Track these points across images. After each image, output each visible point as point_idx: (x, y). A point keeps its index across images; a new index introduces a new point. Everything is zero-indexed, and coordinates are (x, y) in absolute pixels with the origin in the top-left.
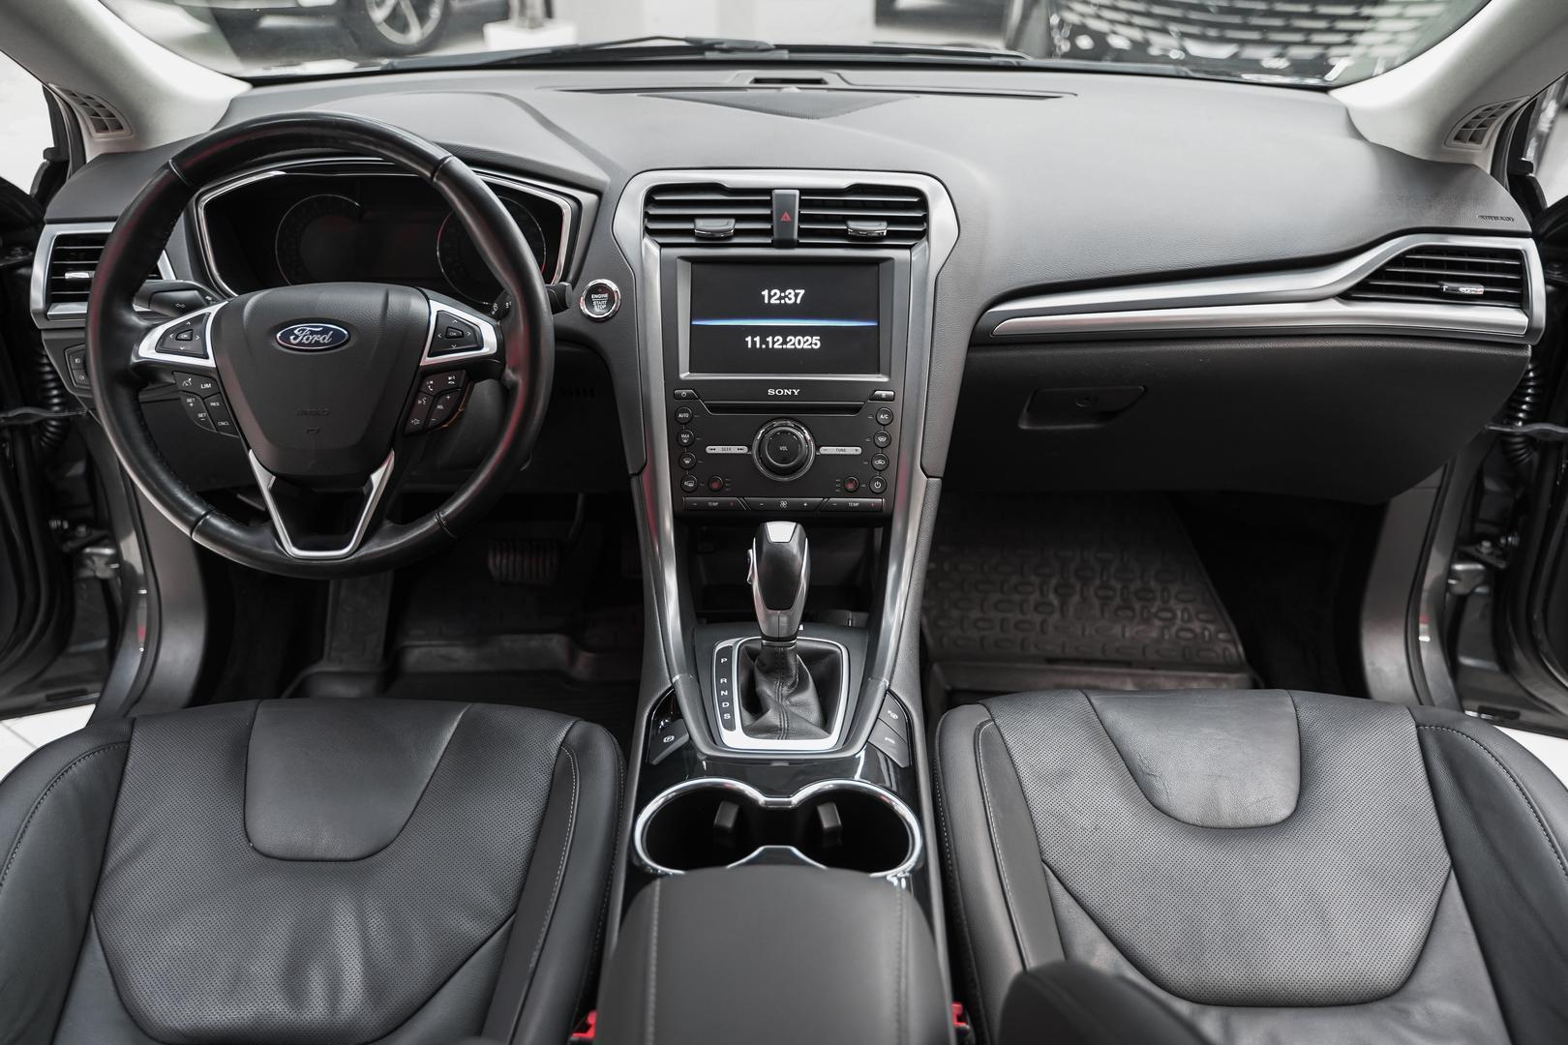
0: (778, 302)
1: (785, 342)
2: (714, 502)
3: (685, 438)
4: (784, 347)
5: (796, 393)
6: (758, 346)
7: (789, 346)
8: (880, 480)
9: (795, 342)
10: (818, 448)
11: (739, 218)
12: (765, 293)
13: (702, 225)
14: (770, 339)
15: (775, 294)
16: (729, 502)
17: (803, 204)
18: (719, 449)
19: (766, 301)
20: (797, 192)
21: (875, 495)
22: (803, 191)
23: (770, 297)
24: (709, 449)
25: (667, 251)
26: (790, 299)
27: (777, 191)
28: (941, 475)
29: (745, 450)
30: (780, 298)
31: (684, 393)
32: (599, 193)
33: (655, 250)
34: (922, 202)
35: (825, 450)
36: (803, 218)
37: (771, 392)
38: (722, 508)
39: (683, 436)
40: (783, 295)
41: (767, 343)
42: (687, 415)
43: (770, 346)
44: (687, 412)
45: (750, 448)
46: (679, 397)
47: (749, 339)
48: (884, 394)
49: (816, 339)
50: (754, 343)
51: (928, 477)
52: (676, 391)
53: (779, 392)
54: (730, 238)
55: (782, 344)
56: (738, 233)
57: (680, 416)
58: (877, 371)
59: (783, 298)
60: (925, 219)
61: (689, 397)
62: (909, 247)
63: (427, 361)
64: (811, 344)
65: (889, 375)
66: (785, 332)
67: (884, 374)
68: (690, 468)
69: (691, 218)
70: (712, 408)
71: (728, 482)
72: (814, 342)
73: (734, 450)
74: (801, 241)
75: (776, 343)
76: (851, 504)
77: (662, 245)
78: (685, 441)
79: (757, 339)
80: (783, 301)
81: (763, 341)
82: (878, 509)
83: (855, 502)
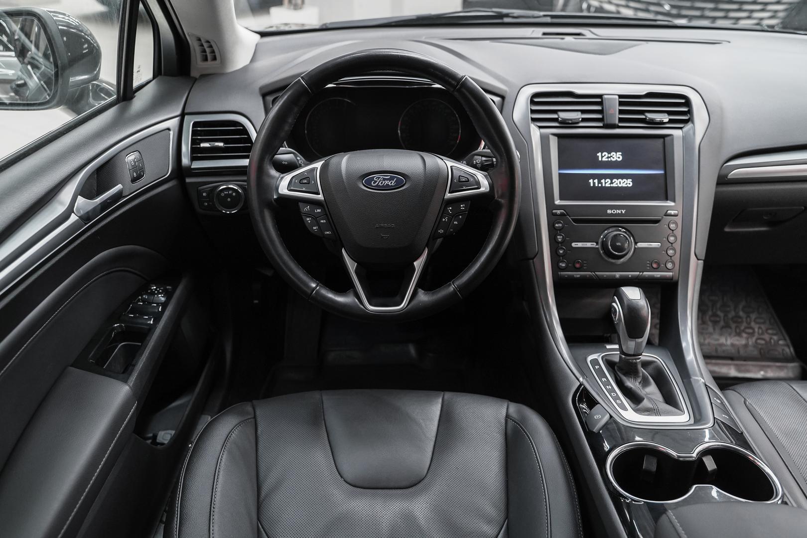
0: (607, 160)
1: (612, 183)
2: (577, 274)
3: (560, 238)
4: (612, 185)
5: (623, 212)
6: (597, 185)
7: (614, 185)
8: (671, 262)
9: (617, 183)
10: (636, 243)
11: (583, 112)
12: (599, 154)
13: (563, 115)
14: (603, 181)
15: (605, 155)
16: (586, 275)
17: (621, 104)
18: (580, 245)
19: (600, 159)
20: (617, 97)
21: (669, 270)
22: (620, 96)
23: (602, 157)
24: (574, 245)
25: (543, 130)
26: (614, 158)
27: (605, 96)
28: (703, 258)
29: (594, 245)
30: (608, 157)
31: (559, 212)
32: (503, 97)
33: (537, 129)
34: (687, 102)
35: (640, 245)
36: (621, 112)
37: (609, 211)
38: (583, 278)
39: (558, 237)
40: (609, 155)
41: (602, 183)
42: (561, 225)
43: (604, 185)
44: (561, 223)
45: (597, 243)
46: (555, 215)
47: (591, 181)
48: (673, 212)
49: (629, 181)
50: (594, 183)
51: (698, 259)
52: (554, 211)
53: (614, 212)
54: (578, 123)
55: (610, 184)
56: (584, 120)
57: (557, 225)
58: (667, 199)
59: (610, 157)
60: (690, 112)
61: (562, 214)
62: (681, 128)
63: (448, 195)
64: (627, 184)
65: (674, 201)
66: (612, 177)
67: (671, 201)
68: (563, 256)
69: (555, 112)
70: (576, 221)
71: (585, 263)
72: (628, 183)
73: (589, 245)
74: (620, 125)
75: (606, 183)
76: (656, 276)
77: (540, 127)
78: (560, 240)
79: (596, 181)
80: (609, 159)
81: (599, 182)
82: (671, 279)
83: (657, 274)
